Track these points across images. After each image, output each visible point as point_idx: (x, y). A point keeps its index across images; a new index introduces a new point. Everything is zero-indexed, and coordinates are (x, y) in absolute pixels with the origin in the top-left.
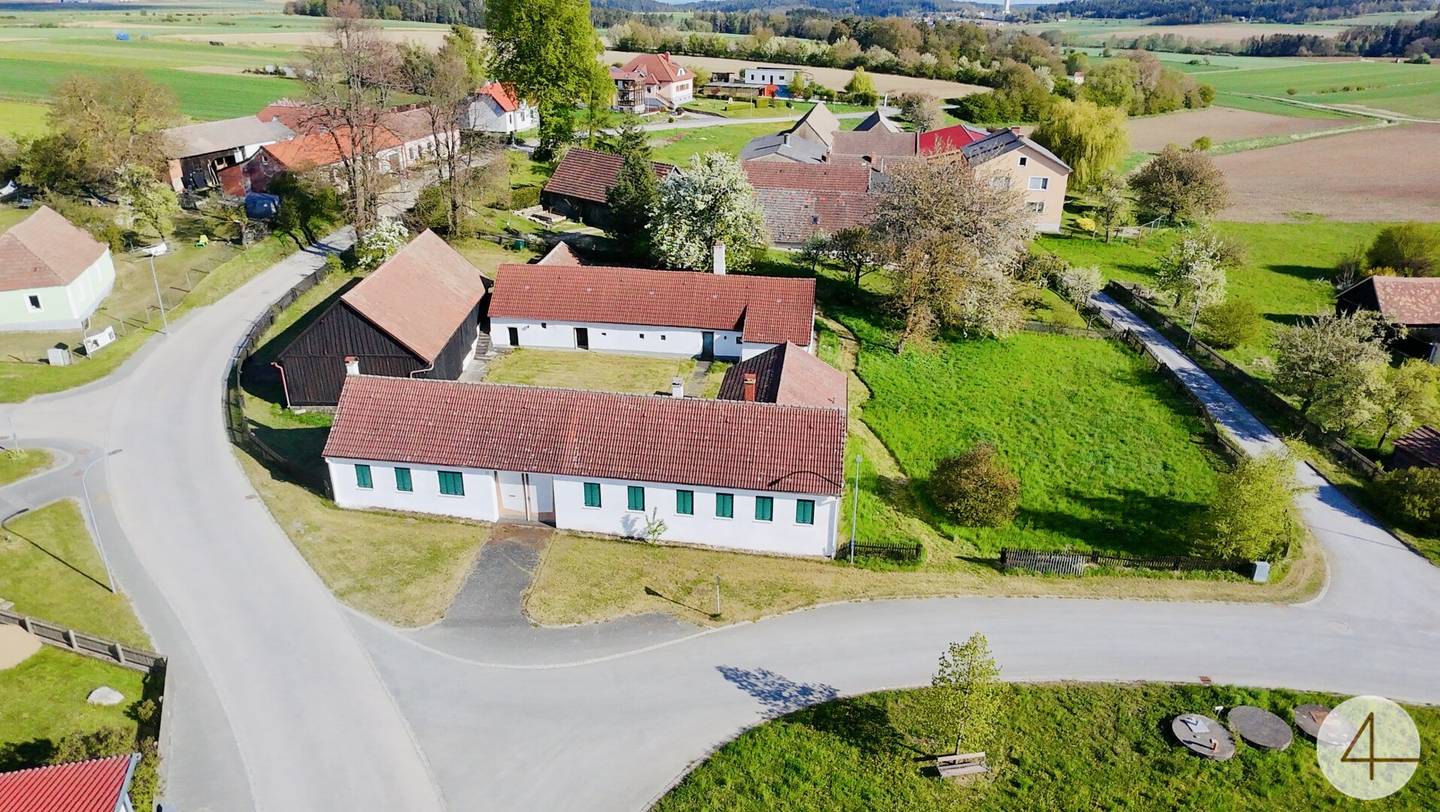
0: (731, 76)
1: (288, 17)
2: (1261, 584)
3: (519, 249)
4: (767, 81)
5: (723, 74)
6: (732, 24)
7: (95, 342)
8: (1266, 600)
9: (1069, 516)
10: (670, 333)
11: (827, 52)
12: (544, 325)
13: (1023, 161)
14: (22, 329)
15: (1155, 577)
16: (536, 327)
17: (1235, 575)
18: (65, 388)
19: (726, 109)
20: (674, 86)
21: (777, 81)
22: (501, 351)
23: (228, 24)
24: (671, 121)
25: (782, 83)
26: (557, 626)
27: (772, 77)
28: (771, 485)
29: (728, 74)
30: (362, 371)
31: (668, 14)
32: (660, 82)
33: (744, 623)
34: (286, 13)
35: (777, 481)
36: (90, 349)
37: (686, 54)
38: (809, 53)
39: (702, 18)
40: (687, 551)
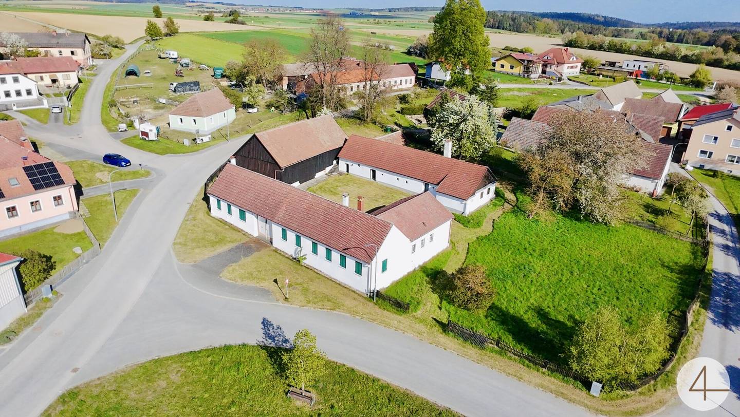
0: (617, 64)
1: (429, 23)
2: (594, 397)
3: (387, 132)
4: (637, 68)
5: (612, 62)
6: (673, 36)
7: (202, 140)
8: (586, 406)
9: (525, 322)
10: (410, 181)
11: (696, 54)
12: (359, 165)
13: (729, 128)
14: (190, 131)
15: (528, 367)
16: (356, 166)
17: (580, 385)
18: (179, 153)
19: (592, 81)
20: (566, 66)
21: (642, 69)
22: (341, 174)
23: (400, 26)
24: (551, 84)
25: (645, 70)
26: (227, 280)
27: (640, 66)
28: (344, 250)
29: (615, 62)
30: (237, 164)
31: (630, 29)
32: (558, 63)
33: (295, 306)
34: (429, 22)
35: (347, 249)
36: (198, 141)
37: (605, 50)
38: (683, 54)
39: (653, 32)
40: (310, 271)
